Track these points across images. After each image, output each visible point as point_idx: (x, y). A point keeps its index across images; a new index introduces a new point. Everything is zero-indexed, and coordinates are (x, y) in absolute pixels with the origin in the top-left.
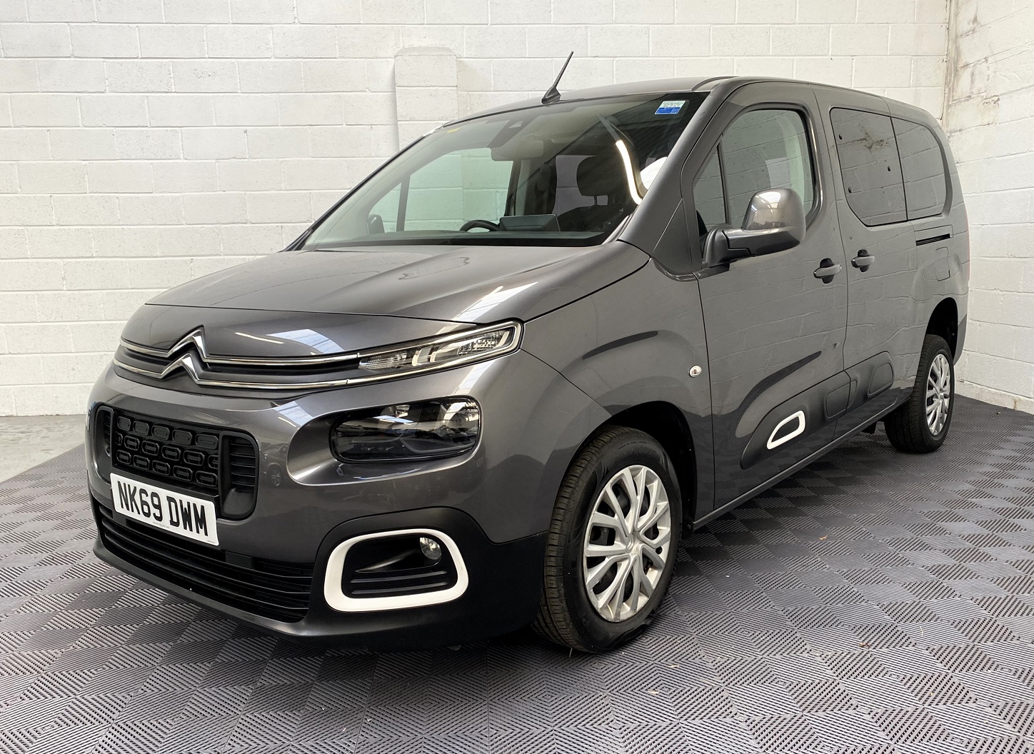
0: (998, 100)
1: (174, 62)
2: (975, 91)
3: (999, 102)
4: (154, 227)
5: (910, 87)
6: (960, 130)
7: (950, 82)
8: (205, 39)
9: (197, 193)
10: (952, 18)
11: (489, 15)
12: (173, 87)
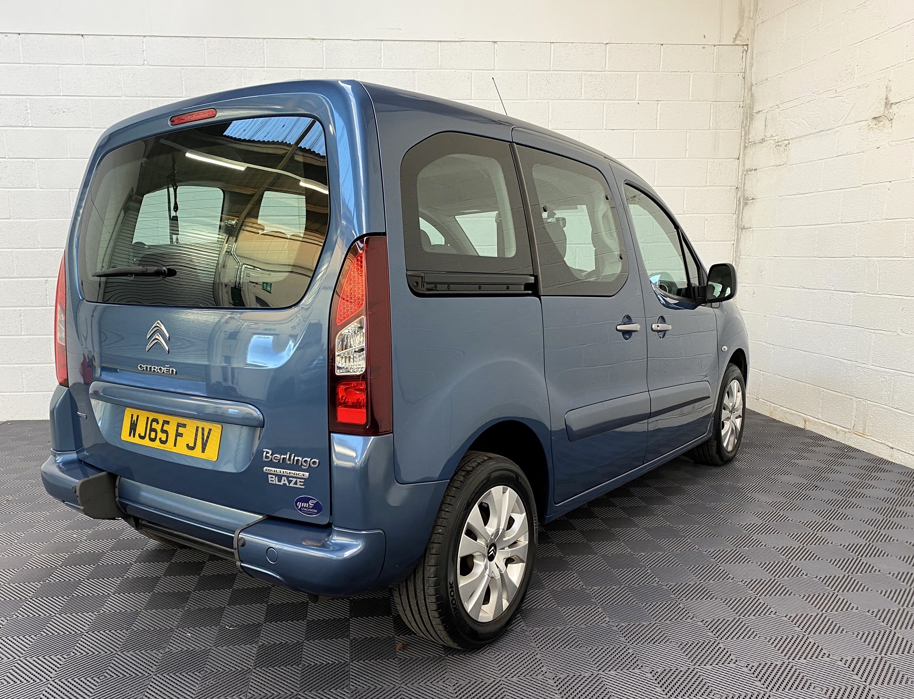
0: (789, 144)
1: (31, 99)
2: (769, 135)
3: (790, 146)
4: (11, 250)
5: (709, 129)
6: (755, 170)
7: (746, 126)
8: (60, 77)
9: (52, 220)
10: (748, 68)
11: (325, 59)
12: (30, 122)
